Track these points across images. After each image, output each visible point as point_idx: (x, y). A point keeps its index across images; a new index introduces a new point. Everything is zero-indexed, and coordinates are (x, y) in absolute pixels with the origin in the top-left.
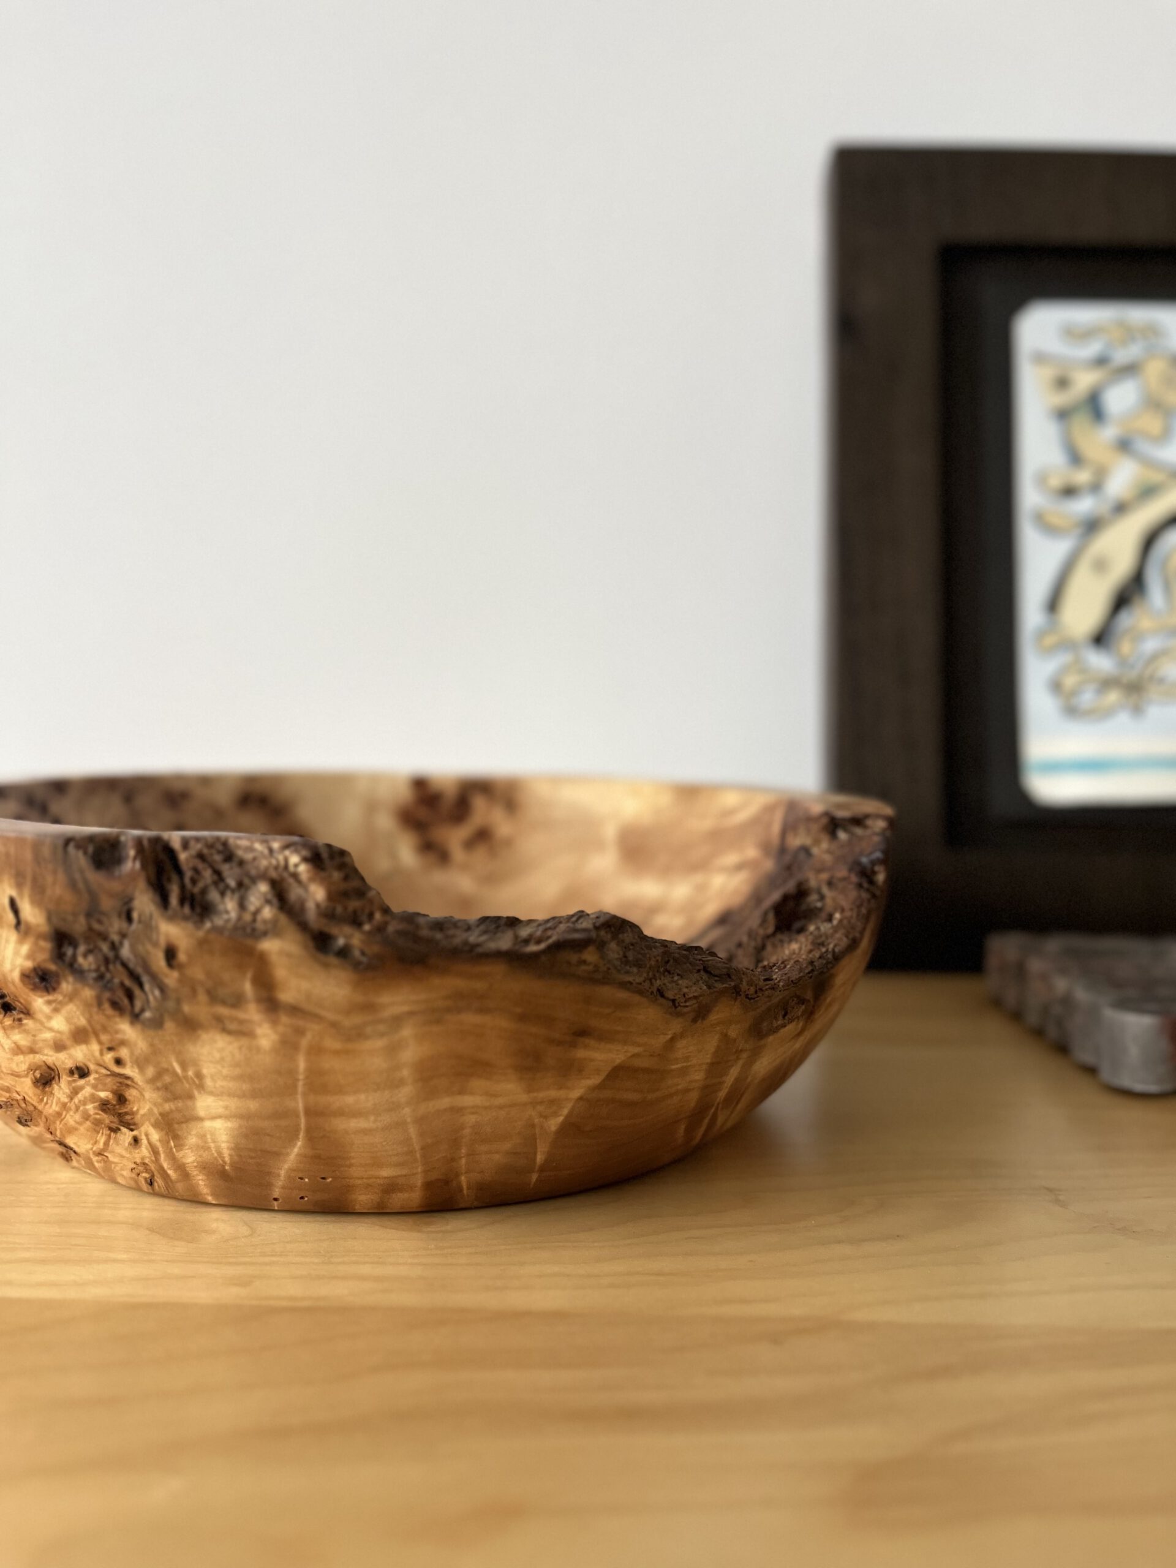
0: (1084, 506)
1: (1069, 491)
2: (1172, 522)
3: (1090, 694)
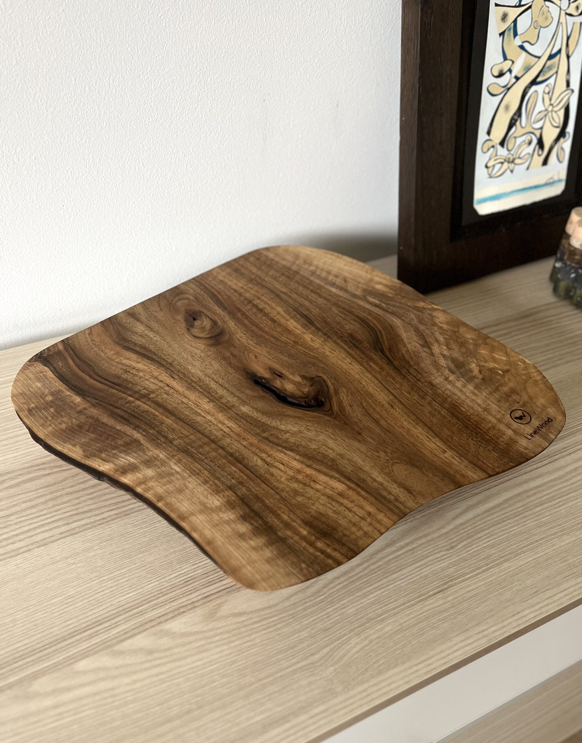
0: (505, 80)
1: (501, 75)
2: (534, 82)
3: (498, 166)
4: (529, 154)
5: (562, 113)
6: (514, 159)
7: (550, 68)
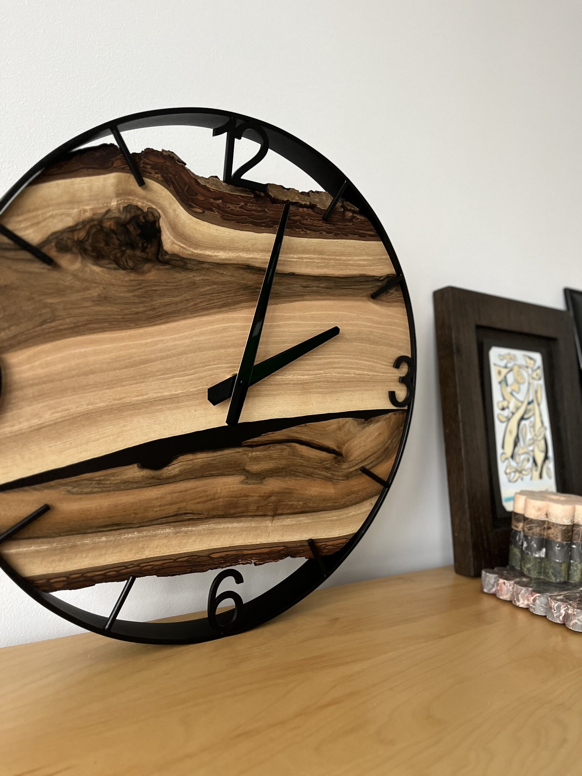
0: (506, 413)
1: (503, 409)
2: (522, 418)
3: (513, 474)
4: (529, 468)
5: (543, 442)
6: (522, 471)
7: (530, 410)
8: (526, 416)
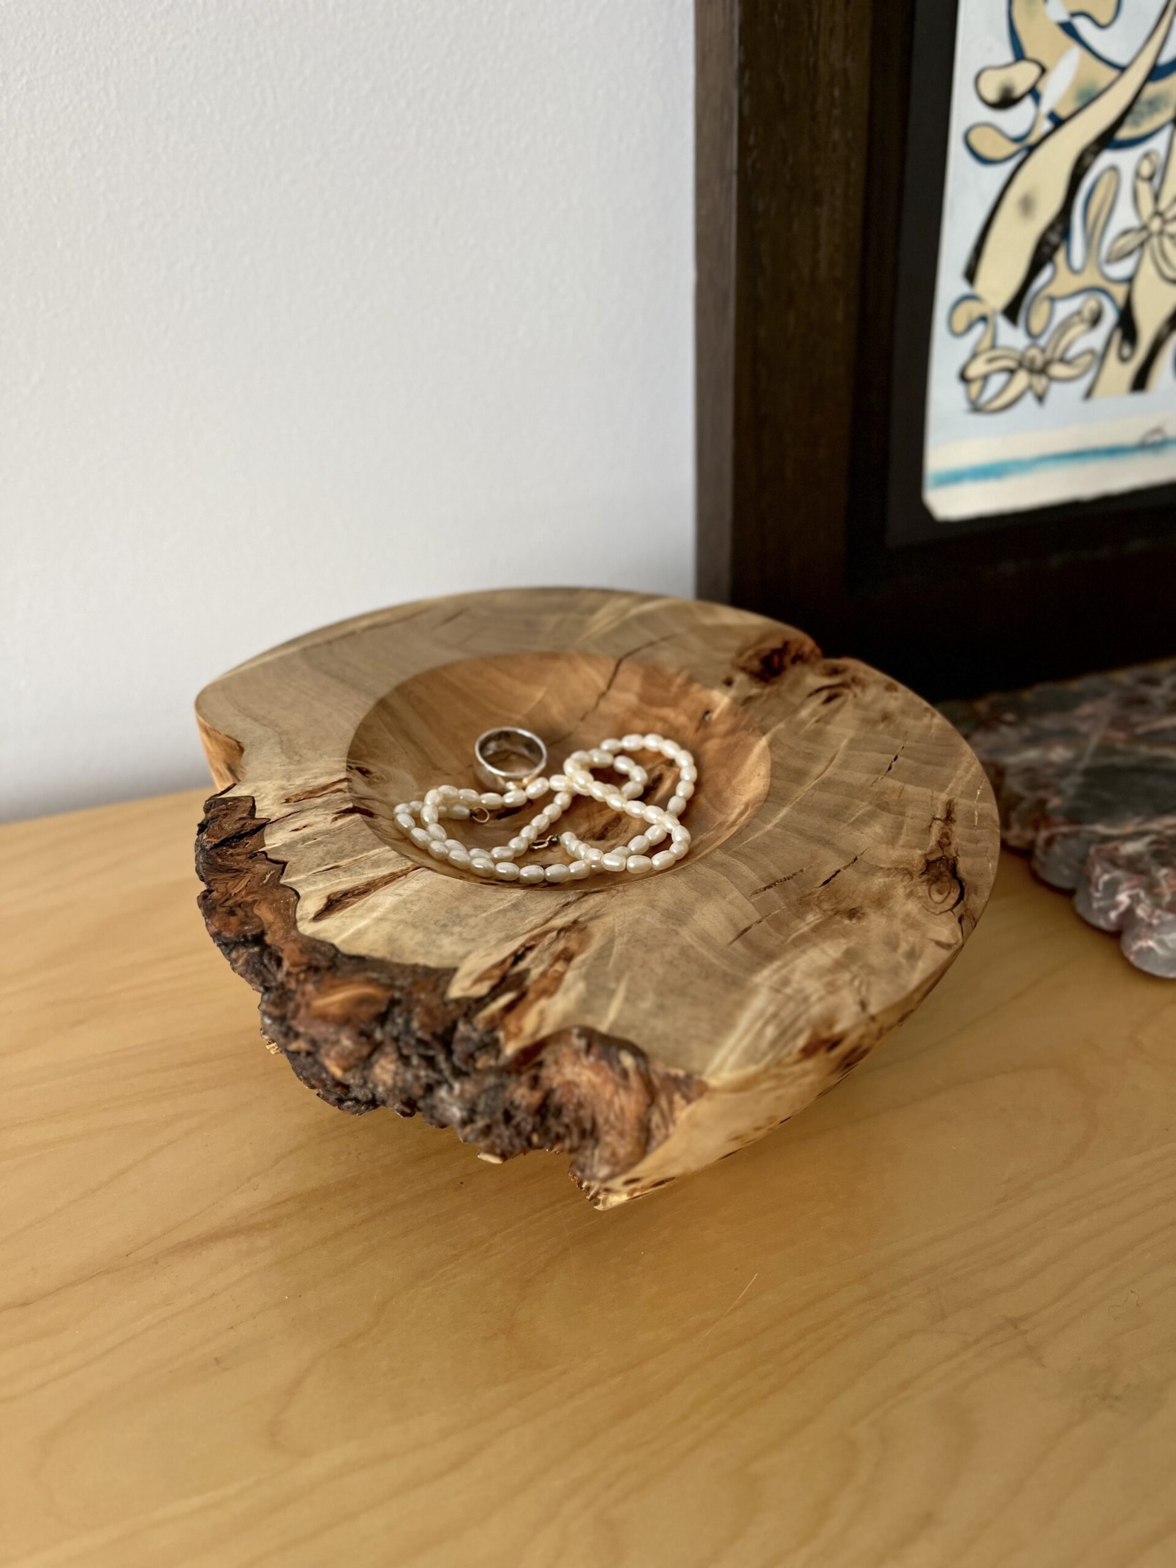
0: (1019, 119)
1: (1006, 101)
2: (1106, 140)
3: (997, 381)
4: (1091, 352)
6: (1048, 363)
7: (1154, 105)
8: (1124, 133)
